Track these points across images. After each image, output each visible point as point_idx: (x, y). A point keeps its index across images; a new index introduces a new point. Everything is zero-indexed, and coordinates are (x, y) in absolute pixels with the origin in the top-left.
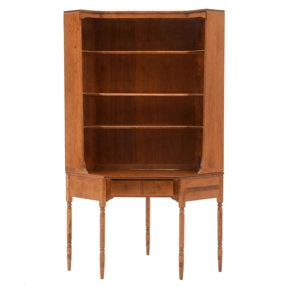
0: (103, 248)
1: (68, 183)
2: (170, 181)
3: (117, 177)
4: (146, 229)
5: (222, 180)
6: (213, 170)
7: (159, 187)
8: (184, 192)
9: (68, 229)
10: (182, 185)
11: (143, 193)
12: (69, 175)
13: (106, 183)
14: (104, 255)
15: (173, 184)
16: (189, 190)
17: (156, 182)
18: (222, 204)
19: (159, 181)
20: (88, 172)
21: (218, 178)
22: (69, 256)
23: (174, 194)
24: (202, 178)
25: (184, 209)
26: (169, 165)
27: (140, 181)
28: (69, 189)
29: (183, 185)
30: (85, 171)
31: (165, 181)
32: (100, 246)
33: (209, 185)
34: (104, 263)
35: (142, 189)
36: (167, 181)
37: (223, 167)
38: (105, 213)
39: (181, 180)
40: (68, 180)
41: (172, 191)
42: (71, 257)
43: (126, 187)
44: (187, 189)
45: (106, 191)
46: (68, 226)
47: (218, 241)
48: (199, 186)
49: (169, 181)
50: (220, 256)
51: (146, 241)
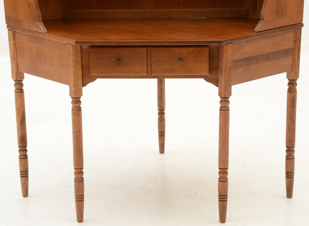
0: (80, 170)
1: (12, 47)
2: (202, 48)
3: (101, 42)
4: (158, 112)
5: (299, 38)
6: (284, 22)
7: (180, 59)
8: (230, 69)
9: (19, 128)
10: (225, 55)
11: (152, 70)
12: (14, 33)
13: (80, 52)
14: (83, 181)
15: (207, 53)
16: (237, 63)
17: (177, 49)
18: (297, 82)
19: (182, 49)
20: (46, 30)
21: (291, 35)
22: (23, 173)
23: (209, 73)
24: (263, 37)
25: (229, 99)
26: (199, 10)
27: (145, 49)
28: (16, 57)
29: (227, 55)
30: (41, 26)
31: (193, 49)
32: (74, 166)
33: (275, 50)
34: (83, 195)
35: (149, 63)
36: (197, 48)
37: (303, 14)
38: (81, 108)
39: (224, 46)
40: (12, 41)
41: (205, 66)
42: (28, 174)
43: (119, 60)
44: (235, 61)
45: (80, 67)
46: (19, 123)
47: (287, 147)
48: (256, 55)
49: (200, 49)
50: (289, 171)
51: (159, 132)
